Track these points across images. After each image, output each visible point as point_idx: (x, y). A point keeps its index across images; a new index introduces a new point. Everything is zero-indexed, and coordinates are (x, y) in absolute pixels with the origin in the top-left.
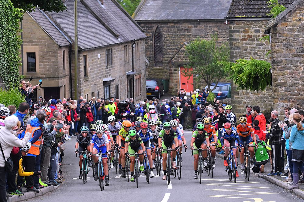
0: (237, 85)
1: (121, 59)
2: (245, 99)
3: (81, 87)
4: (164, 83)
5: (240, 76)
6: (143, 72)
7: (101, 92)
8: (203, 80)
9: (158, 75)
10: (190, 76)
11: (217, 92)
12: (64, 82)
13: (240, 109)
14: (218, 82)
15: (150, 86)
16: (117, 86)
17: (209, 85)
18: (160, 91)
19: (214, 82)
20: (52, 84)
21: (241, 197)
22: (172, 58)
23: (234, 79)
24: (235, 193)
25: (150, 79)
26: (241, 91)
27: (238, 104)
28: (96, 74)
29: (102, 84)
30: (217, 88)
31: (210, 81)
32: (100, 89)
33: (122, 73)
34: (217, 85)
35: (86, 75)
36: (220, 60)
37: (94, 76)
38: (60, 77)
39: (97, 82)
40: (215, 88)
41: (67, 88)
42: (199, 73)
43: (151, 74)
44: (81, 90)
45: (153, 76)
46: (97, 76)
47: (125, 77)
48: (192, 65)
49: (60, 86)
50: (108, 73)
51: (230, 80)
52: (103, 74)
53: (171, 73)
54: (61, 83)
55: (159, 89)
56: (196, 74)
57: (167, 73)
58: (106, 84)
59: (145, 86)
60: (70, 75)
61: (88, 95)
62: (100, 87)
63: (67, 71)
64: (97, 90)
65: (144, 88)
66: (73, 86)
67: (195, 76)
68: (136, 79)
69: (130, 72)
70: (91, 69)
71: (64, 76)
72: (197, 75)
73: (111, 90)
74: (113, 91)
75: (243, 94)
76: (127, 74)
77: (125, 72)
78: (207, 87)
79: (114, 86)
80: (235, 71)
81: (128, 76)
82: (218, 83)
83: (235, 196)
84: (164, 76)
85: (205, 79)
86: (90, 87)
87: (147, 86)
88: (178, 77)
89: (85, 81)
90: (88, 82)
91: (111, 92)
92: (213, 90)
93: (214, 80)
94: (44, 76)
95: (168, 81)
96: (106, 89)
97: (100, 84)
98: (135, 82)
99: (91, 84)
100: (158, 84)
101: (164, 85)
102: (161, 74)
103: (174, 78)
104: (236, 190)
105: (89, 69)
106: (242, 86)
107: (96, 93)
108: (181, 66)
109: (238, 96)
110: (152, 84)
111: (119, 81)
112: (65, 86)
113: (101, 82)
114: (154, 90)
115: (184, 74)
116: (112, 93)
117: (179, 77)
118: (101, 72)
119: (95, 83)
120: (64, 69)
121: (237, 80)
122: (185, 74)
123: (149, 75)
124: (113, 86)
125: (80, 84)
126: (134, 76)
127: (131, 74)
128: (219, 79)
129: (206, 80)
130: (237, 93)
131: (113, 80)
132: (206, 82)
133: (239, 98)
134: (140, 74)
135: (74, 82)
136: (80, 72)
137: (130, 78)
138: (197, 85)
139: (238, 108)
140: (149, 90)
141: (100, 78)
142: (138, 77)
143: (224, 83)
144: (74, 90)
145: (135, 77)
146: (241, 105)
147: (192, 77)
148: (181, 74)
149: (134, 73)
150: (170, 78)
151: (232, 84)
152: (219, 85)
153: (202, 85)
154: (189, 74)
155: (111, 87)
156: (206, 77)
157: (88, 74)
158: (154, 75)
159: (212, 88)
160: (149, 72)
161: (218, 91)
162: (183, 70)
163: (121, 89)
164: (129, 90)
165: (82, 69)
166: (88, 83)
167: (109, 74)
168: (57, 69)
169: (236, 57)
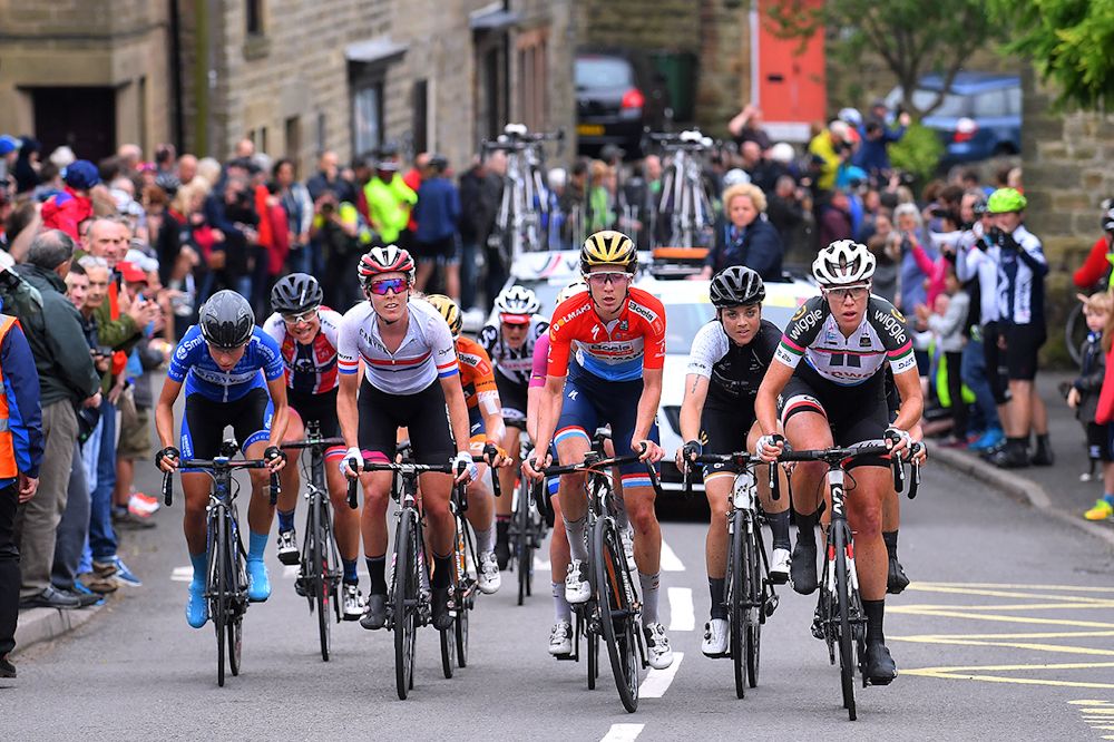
0: (1054, 87)
2: (1099, 158)
3: (227, 89)
4: (671, 72)
5: (1071, 36)
6: (560, 14)
7: (337, 120)
8: (878, 60)
9: (638, 30)
10: (808, 34)
11: (949, 125)
12: (141, 59)
13: (1071, 215)
14: (956, 69)
15: (594, 89)
16: (421, 90)
17: (909, 85)
18: (651, 115)
19: (938, 71)
20: (73, 68)
21: (1058, 678)
23: (1038, 51)
24: (1025, 656)
25: (596, 49)
26: (1077, 119)
27: (1060, 187)
28: (307, 20)
29: (343, 77)
30: (953, 103)
31: (915, 63)
32: (329, 103)
33: (449, 20)
34: (949, 82)
35: (254, 23)
37: (301, 31)
38: (122, 35)
39: (314, 64)
40: (938, 104)
41: (157, 94)
42: (856, 21)
43: (605, 28)
44: (227, 103)
45: (610, 38)
46: (313, 33)
47: (463, 42)
49: (118, 77)
50: (375, 16)
51: (1016, 58)
52: (345, 23)
53: (708, 20)
54: (125, 66)
55: (643, 107)
56: (840, 26)
57: (685, 21)
58: (359, 73)
59: (570, 88)
60: (174, 27)
61: (264, 131)
62: (328, 88)
63: (155, 5)
64: (317, 107)
65: (563, 96)
66: (188, 82)
67: (832, 37)
68: (523, 53)
69: (490, 14)
71: (141, 31)
72: (847, 34)
73: (389, 104)
74: (399, 111)
75: (1088, 133)
76: (473, 24)
77: (464, 10)
78: (896, 96)
79: (407, 86)
80: (1045, 13)
81: (480, 34)
82: (959, 76)
83: (1027, 671)
84: (671, 38)
85: (885, 53)
86: (277, 92)
87: (581, 89)
88: (744, 44)
89: (254, 55)
90: (264, 63)
91: (389, 119)
92: (928, 113)
93: (936, 56)
94: (34, 27)
95: (690, 63)
96: (365, 103)
97: (331, 73)
98: (514, 67)
99: (282, 75)
100: (639, 80)
101: (673, 85)
102: (655, 22)
103: (726, 46)
104: (1036, 642)
106: (1080, 93)
107: (308, 120)
109: (1056, 146)
110: (607, 78)
111: (429, 57)
112: (143, 81)
113: (336, 62)
114: (616, 108)
115: (778, 27)
116: (395, 124)
117: (749, 39)
118: (334, 12)
119: (306, 66)
121: (1053, 58)
122: (782, 27)
123: (591, 29)
124: (399, 86)
125: (223, 72)
126: (513, 33)
127: (496, 21)
128: (964, 54)
129: (894, 55)
130: (1055, 131)
131: (398, 57)
132: (896, 67)
133: (1062, 153)
134: (544, 23)
135: (193, 61)
136: (222, 7)
137: (490, 46)
138: (845, 82)
139: (1055, 210)
140: (590, 111)
141: (332, 44)
142: (531, 39)
143: (990, 73)
144: (195, 105)
145: (519, 42)
146: (1075, 192)
147: (817, 44)
148: (764, 28)
149: (512, 16)
150: (701, 48)
151: (1026, 81)
152: (962, 85)
153: (873, 86)
154: (804, 26)
155: (389, 90)
156: (891, 40)
157: (269, 20)
158: (620, 28)
159: (923, 100)
160: (594, 14)
161: (957, 116)
163: (441, 102)
164: (483, 107)
166: (266, 69)
167: (376, 23)
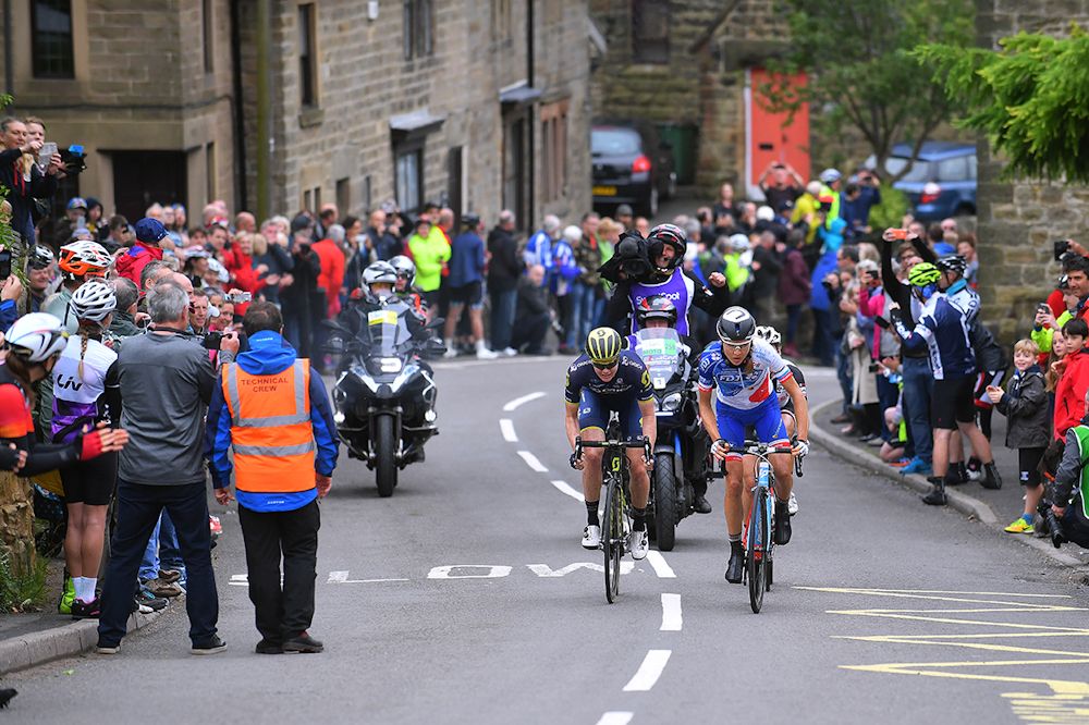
0: (1004, 156)
1: (473, 28)
2: (1044, 219)
3: (285, 154)
4: (676, 140)
5: (1019, 112)
6: (578, 90)
7: (382, 181)
8: (856, 131)
9: (647, 104)
10: (795, 108)
11: (917, 188)
12: (208, 127)
13: (1019, 268)
14: (924, 139)
15: (608, 156)
16: (455, 157)
17: (882, 153)
18: (657, 177)
19: (908, 140)
20: (149, 134)
21: (994, 674)
22: (712, 26)
23: (991, 125)
24: (967, 654)
25: (609, 121)
26: (1024, 184)
27: (1010, 243)
28: (356, 94)
29: (387, 144)
30: (920, 169)
31: (887, 134)
32: (375, 166)
33: (480, 94)
34: (917, 150)
35: (308, 97)
36: (937, 37)
37: (350, 103)
38: (191, 106)
39: (362, 133)
40: (907, 170)
41: (223, 158)
42: (836, 98)
43: (618, 101)
44: (285, 166)
45: (622, 110)
46: (361, 105)
47: (493, 114)
48: (807, 58)
49: (188, 143)
50: (415, 91)
51: (972, 131)
52: (389, 96)
53: (708, 95)
54: (194, 132)
55: (651, 171)
56: (823, 102)
57: (688, 96)
58: (403, 142)
59: (587, 155)
60: (238, 99)
61: (317, 190)
62: (375, 153)
63: (221, 80)
64: (364, 170)
65: (581, 162)
66: (250, 148)
67: (816, 110)
68: (545, 124)
69: (516, 89)
70: (336, 71)
71: (208, 102)
72: (828, 108)
73: (427, 168)
74: (436, 174)
75: (1035, 197)
76: (501, 98)
77: (494, 86)
78: (871, 162)
79: (443, 152)
80: (997, 92)
81: (507, 107)
82: (926, 146)
83: (967, 667)
84: (676, 110)
85: (862, 125)
86: (328, 157)
87: (597, 155)
88: (739, 116)
89: (308, 124)
90: (318, 131)
91: (427, 181)
92: (899, 177)
93: (906, 128)
94: (114, 97)
95: (691, 132)
96: (407, 167)
97: (376, 141)
98: (538, 136)
99: (333, 142)
100: (647, 148)
101: (677, 152)
102: (661, 97)
103: (723, 118)
104: (976, 641)
105: (323, 72)
106: (1027, 162)
107: (356, 181)
108: (752, 62)
109: (1007, 207)
110: (619, 146)
111: (463, 127)
112: (210, 146)
113: (381, 131)
114: (628, 172)
115: (768, 102)
116: (433, 185)
117: (744, 112)
118: (379, 87)
119: (354, 135)
120: (208, 67)
121: (1004, 131)
122: (772, 102)
123: (605, 103)
124: (437, 151)
125: (281, 139)
126: (536, 106)
127: (522, 96)
128: (930, 126)
129: (870, 127)
130: (1006, 195)
131: (435, 127)
132: (870, 137)
133: (1012, 214)
134: (564, 97)
135: (255, 129)
136: (280, 82)
137: (517, 118)
138: (828, 151)
139: (1007, 263)
140: (604, 174)
141: (378, 114)
142: (553, 111)
143: (952, 144)
144: (257, 167)
145: (541, 114)
146: (1023, 247)
147: (802, 117)
148: (755, 101)
149: (536, 91)
150: (701, 120)
151: (982, 151)
152: (929, 152)
153: (851, 153)
154: (791, 101)
155: (427, 155)
156: (867, 114)
157: (322, 94)
158: (631, 102)
159: (894, 166)
160: (608, 89)
161: (925, 181)
162: (763, 80)
163: (473, 166)
164: (510, 171)
165: (292, 68)
166: (319, 137)
167: (416, 97)
168: (171, 67)
169: (1005, 24)
